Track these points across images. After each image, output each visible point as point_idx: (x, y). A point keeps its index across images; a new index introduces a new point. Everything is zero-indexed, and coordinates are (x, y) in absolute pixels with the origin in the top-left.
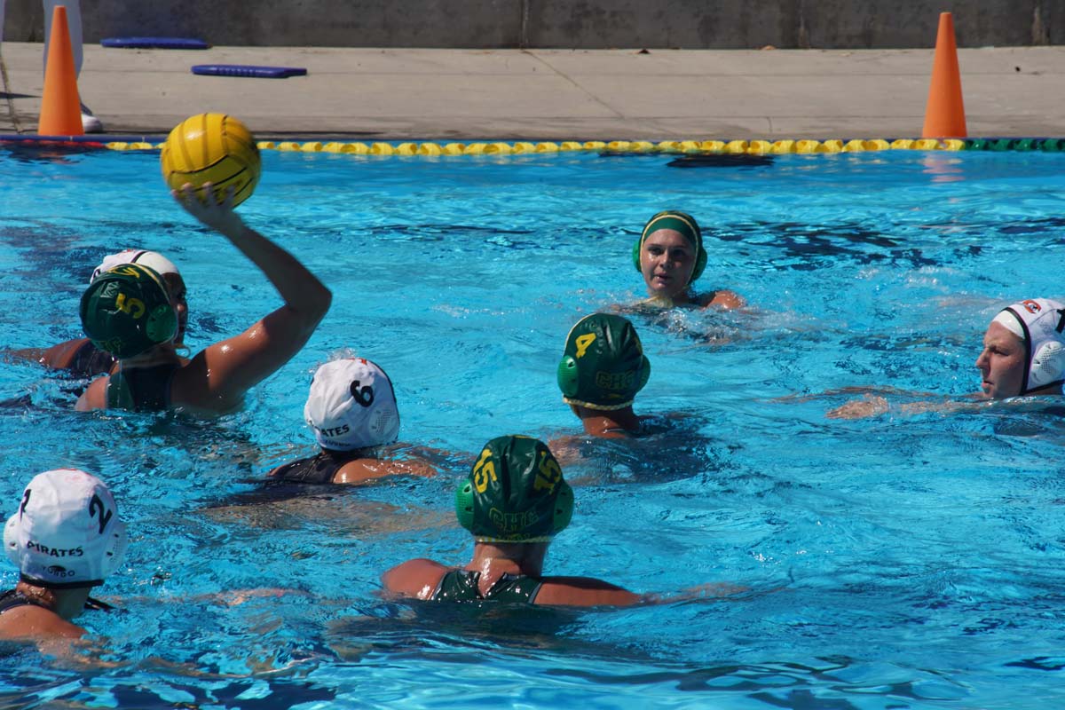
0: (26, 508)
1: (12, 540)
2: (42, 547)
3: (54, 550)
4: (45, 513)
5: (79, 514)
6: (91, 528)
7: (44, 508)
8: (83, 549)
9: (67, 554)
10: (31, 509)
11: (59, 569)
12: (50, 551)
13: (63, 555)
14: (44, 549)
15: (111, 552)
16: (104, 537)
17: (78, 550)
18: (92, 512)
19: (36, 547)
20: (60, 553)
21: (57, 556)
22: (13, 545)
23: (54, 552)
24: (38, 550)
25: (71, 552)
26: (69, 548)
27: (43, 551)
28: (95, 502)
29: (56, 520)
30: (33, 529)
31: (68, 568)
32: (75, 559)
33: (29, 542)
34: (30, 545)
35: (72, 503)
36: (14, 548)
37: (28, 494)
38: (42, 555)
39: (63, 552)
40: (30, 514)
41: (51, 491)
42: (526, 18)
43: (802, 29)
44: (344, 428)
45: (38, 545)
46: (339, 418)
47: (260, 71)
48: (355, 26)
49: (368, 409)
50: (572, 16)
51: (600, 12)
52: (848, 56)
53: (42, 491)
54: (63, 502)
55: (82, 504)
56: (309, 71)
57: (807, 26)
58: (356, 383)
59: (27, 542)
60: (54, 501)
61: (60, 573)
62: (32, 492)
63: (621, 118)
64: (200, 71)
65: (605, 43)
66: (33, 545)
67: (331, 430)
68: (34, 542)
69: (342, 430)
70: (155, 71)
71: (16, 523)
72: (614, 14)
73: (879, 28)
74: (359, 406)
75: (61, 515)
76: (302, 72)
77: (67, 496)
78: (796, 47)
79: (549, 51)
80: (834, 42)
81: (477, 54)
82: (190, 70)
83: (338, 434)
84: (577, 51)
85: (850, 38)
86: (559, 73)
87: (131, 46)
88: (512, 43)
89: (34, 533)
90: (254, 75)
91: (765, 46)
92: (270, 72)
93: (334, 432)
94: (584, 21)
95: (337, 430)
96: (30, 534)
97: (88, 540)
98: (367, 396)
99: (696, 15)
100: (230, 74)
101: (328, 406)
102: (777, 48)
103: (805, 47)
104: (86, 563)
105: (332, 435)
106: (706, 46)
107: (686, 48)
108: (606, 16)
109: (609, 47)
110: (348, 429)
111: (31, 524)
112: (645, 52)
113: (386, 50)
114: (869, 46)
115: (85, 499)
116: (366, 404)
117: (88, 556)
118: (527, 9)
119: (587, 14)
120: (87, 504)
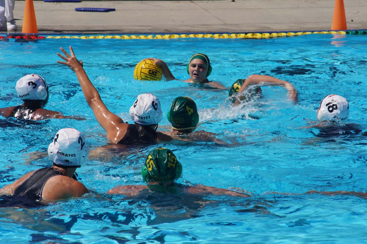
0: (57, 140)
1: (51, 151)
2: (62, 153)
3: (66, 154)
4: (64, 142)
5: (75, 142)
6: (78, 148)
7: (64, 140)
8: (75, 154)
9: (70, 156)
10: (59, 140)
11: (67, 161)
12: (65, 155)
13: (69, 156)
14: (63, 154)
15: (84, 156)
16: (82, 151)
17: (74, 155)
18: (79, 142)
19: (60, 153)
20: (68, 155)
21: (67, 156)
22: (52, 153)
23: (66, 155)
24: (61, 154)
25: (72, 155)
26: (71, 154)
27: (62, 154)
28: (80, 139)
29: (68, 144)
30: (59, 147)
31: (70, 161)
32: (73, 158)
33: (58, 151)
34: (58, 153)
35: (73, 139)
36: (52, 154)
37: (58, 135)
38: (62, 156)
39: (69, 155)
40: (59, 142)
41: (65, 134)
44: (149, 117)
45: (61, 153)
46: (148, 113)
47: (99, 10)
49: (156, 111)
53: (63, 134)
54: (70, 138)
55: (76, 139)
56: (116, 10)
58: (153, 102)
59: (57, 152)
60: (67, 137)
61: (67, 162)
62: (59, 135)
63: (225, 24)
64: (78, 10)
66: (59, 153)
67: (144, 117)
68: (60, 152)
69: (148, 118)
70: (62, 10)
71: (53, 145)
74: (154, 110)
75: (69, 142)
76: (114, 10)
77: (71, 136)
79: (200, 1)
81: (175, 3)
82: (74, 9)
83: (147, 119)
86: (203, 9)
87: (54, 2)
89: (60, 148)
90: (97, 11)
92: (102, 10)
93: (145, 118)
95: (147, 117)
96: (58, 149)
97: (78, 152)
98: (156, 107)
100: (89, 11)
101: (144, 109)
104: (76, 159)
105: (144, 119)
110: (150, 117)
111: (59, 145)
113: (143, 2)
115: (77, 138)
116: (156, 109)
117: (77, 156)
120: (78, 139)
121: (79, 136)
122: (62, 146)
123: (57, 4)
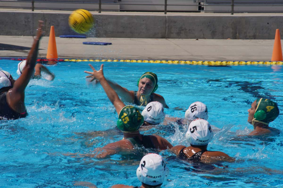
0: (145, 166)
2: (151, 176)
4: (151, 167)
5: (160, 165)
6: (163, 170)
9: (157, 177)
10: (147, 166)
11: (155, 181)
12: (153, 177)
14: (151, 177)
15: (166, 175)
16: (165, 171)
17: (160, 176)
18: (163, 165)
19: (149, 176)
20: (156, 177)
21: (155, 178)
23: (154, 177)
24: (149, 177)
29: (154, 168)
31: (157, 181)
34: (147, 176)
35: (158, 163)
40: (147, 168)
42: (167, 31)
43: (238, 34)
47: (100, 43)
48: (123, 32)
50: (179, 30)
51: (186, 29)
52: (249, 41)
54: (155, 163)
56: (112, 44)
57: (239, 34)
59: (146, 175)
60: (153, 163)
62: (146, 162)
63: (192, 55)
64: (85, 43)
65: (187, 37)
70: (73, 43)
72: (189, 30)
73: (258, 34)
76: (110, 44)
78: (236, 39)
79: (173, 39)
80: (246, 38)
81: (155, 40)
82: (82, 43)
84: (180, 39)
85: (250, 37)
86: (176, 44)
87: (67, 37)
88: (163, 37)
91: (228, 38)
92: (102, 44)
94: (182, 32)
99: (210, 30)
100: (92, 44)
102: (231, 39)
103: (238, 39)
106: (213, 38)
107: (207, 39)
108: (187, 31)
109: (188, 38)
112: (197, 39)
114: (255, 39)
117: (162, 177)
118: (167, 28)
119: (183, 30)
120: (161, 163)
121: (162, 161)
122: (150, 170)
123: (69, 39)
